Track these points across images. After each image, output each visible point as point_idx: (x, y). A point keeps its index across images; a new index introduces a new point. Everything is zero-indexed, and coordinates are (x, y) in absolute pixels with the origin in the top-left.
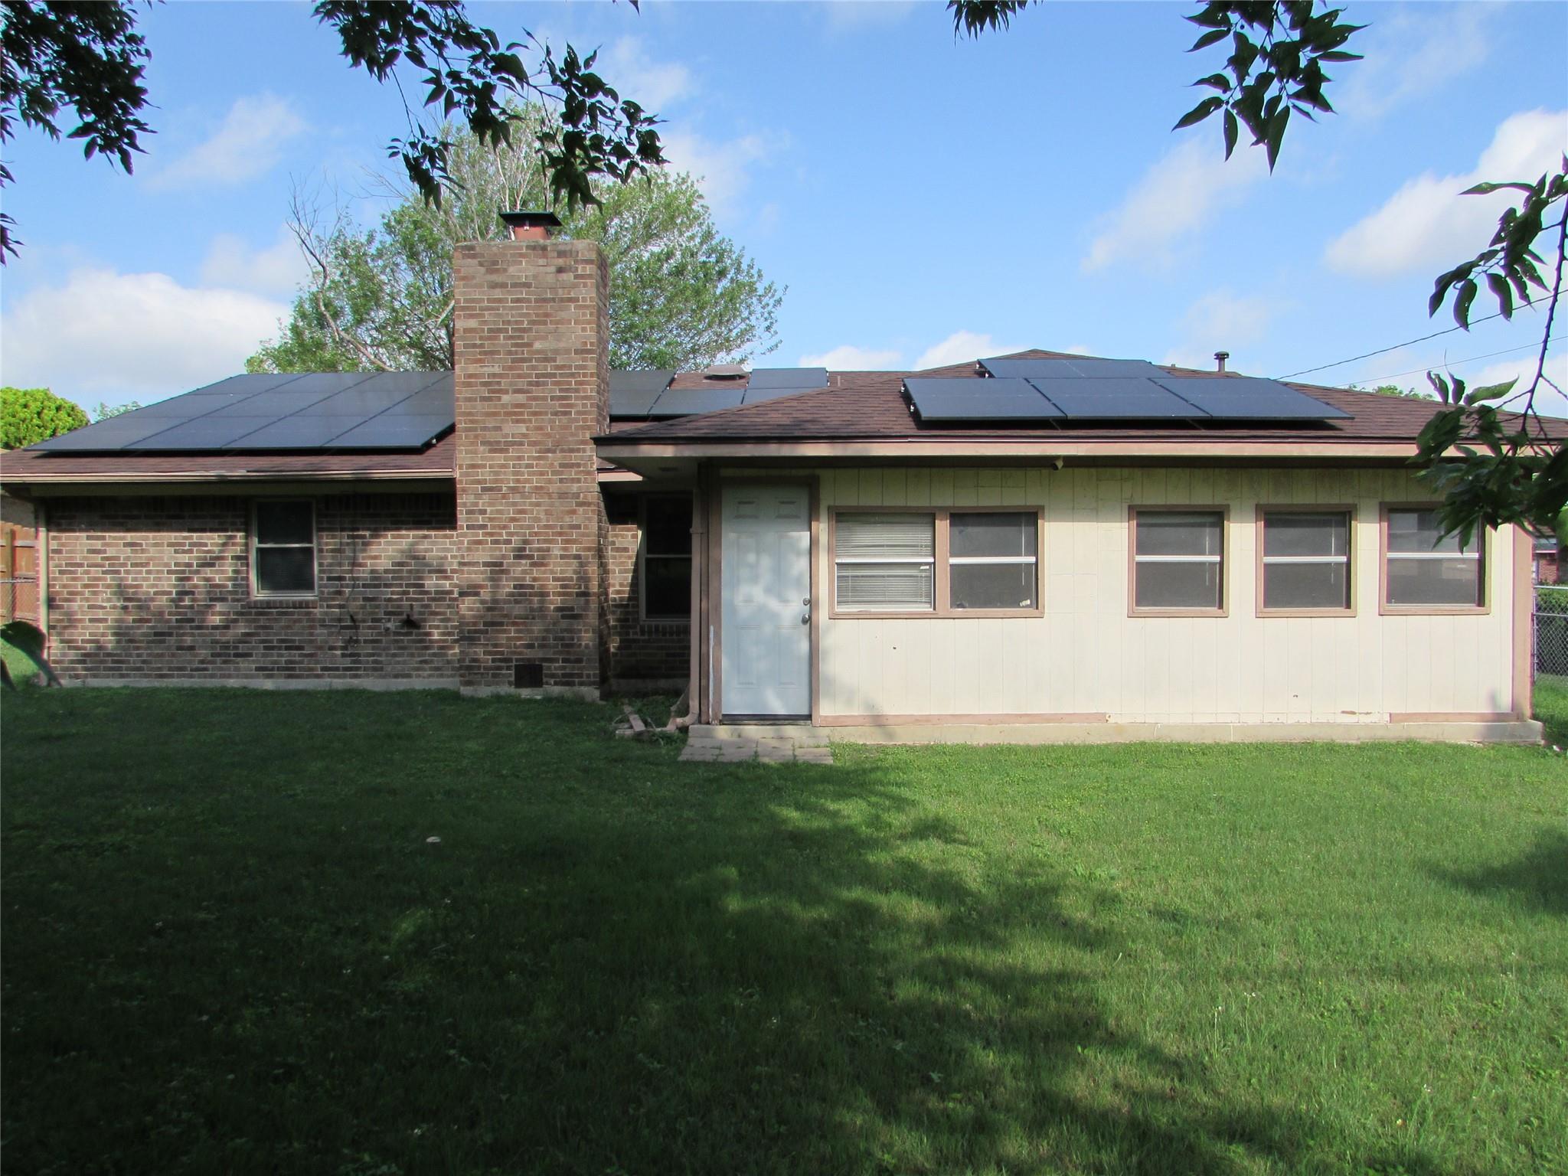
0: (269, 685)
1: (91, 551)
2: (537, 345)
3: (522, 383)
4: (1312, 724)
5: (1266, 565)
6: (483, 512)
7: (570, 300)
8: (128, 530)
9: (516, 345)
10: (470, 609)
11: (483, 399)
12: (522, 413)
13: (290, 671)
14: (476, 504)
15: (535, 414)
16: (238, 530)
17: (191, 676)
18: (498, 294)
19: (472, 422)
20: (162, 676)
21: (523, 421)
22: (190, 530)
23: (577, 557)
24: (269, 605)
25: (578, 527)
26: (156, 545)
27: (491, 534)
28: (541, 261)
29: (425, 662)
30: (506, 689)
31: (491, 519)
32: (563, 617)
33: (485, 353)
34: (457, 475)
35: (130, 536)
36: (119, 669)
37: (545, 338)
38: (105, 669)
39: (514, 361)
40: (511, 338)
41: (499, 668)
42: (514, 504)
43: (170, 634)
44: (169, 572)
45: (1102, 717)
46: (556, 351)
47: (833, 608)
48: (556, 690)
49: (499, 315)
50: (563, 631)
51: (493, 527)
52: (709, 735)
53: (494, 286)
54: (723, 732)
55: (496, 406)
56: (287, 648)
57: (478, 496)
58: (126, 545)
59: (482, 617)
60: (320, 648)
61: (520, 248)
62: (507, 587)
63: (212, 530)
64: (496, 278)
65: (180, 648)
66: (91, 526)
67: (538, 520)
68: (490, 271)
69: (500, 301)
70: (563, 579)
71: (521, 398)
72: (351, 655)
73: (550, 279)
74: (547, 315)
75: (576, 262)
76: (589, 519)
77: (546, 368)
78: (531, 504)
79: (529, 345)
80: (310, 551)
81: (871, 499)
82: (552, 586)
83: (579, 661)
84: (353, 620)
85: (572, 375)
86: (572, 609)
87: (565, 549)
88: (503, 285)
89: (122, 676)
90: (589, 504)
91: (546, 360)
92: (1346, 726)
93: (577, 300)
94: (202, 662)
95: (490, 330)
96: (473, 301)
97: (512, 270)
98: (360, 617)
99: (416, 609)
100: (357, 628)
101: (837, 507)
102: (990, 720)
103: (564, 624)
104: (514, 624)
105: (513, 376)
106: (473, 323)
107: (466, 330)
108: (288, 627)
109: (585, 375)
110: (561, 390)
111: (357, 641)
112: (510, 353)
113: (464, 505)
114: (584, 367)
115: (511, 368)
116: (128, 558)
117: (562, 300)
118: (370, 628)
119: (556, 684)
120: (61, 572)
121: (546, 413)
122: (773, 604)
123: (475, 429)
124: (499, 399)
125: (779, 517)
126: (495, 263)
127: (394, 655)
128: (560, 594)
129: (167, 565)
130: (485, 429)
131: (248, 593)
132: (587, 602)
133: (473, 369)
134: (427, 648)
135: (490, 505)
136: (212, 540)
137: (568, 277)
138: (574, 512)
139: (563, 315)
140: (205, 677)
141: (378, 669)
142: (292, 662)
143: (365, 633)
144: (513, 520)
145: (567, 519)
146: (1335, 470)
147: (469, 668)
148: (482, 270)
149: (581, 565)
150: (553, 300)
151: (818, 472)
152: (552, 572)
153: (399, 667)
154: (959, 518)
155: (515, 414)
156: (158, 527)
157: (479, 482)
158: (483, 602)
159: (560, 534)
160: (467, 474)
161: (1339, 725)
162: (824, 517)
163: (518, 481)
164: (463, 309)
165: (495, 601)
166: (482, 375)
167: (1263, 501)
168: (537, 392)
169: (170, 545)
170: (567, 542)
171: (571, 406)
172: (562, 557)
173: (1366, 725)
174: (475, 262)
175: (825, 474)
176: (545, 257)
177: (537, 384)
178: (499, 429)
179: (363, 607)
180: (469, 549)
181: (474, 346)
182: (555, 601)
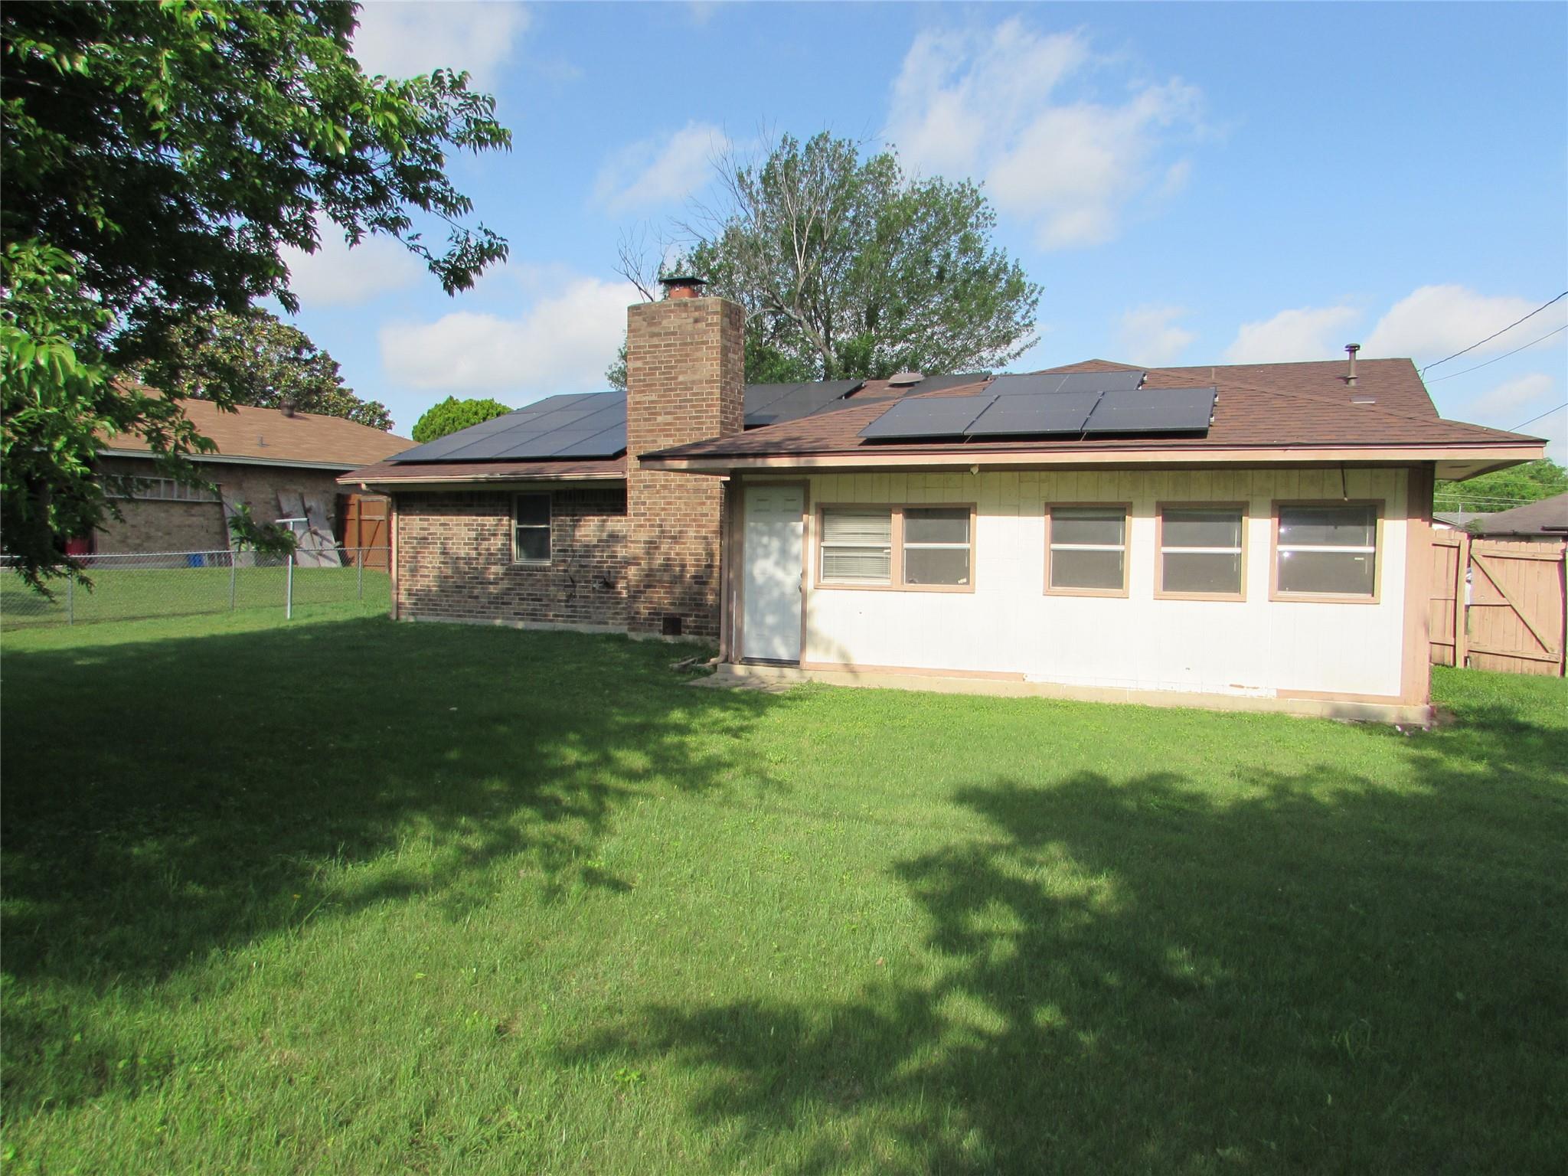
0: (520, 625)
1: (421, 529)
2: (681, 378)
3: (670, 407)
4: (1201, 694)
5: (1166, 555)
6: (644, 503)
7: (703, 343)
8: (442, 515)
9: (667, 379)
10: (635, 575)
11: (645, 420)
12: (670, 430)
13: (533, 616)
14: (639, 498)
15: (679, 430)
16: (505, 515)
17: (476, 617)
18: (655, 341)
19: (638, 437)
20: (460, 616)
21: (671, 436)
22: (478, 515)
23: (706, 538)
24: (522, 568)
25: (707, 515)
26: (457, 525)
27: (649, 520)
28: (684, 315)
29: (617, 613)
30: (658, 636)
31: (649, 509)
32: (696, 583)
33: (647, 385)
34: (628, 476)
35: (443, 519)
36: (436, 610)
37: (685, 373)
38: (429, 609)
39: (665, 391)
40: (664, 373)
41: (653, 620)
42: (664, 498)
43: (465, 587)
44: (465, 544)
45: (1021, 677)
46: (693, 382)
47: (819, 581)
48: (691, 638)
49: (655, 357)
50: (695, 593)
51: (650, 515)
52: (730, 672)
53: (653, 335)
54: (740, 670)
55: (653, 425)
56: (533, 600)
57: (641, 492)
58: (441, 525)
59: (641, 581)
60: (553, 600)
61: (670, 306)
62: (659, 561)
63: (490, 515)
64: (656, 330)
65: (470, 597)
66: (422, 512)
67: (679, 509)
68: (650, 324)
69: (656, 346)
70: (697, 555)
71: (669, 418)
72: (571, 606)
73: (690, 328)
74: (687, 355)
75: (707, 313)
76: (714, 509)
77: (686, 395)
78: (676, 498)
79: (675, 378)
80: (547, 530)
81: (846, 497)
82: (690, 560)
83: (706, 617)
84: (573, 581)
85: (704, 400)
86: (702, 577)
87: (698, 532)
88: (658, 335)
89: (438, 615)
90: (714, 498)
91: (686, 389)
92: (1233, 699)
93: (707, 342)
94: (482, 607)
95: (650, 369)
96: (639, 347)
97: (665, 323)
98: (577, 579)
99: (612, 575)
100: (575, 587)
101: (822, 504)
102: (930, 673)
103: (696, 587)
104: (663, 587)
105: (665, 402)
106: (639, 364)
107: (636, 369)
108: (532, 585)
109: (712, 399)
110: (696, 412)
111: (575, 597)
112: (662, 385)
113: (632, 498)
114: (712, 393)
115: (663, 396)
116: (441, 534)
117: (697, 343)
118: (583, 587)
119: (690, 633)
120: (405, 543)
121: (686, 429)
122: (779, 574)
123: (639, 442)
124: (655, 419)
125: (785, 511)
126: (654, 318)
127: (598, 608)
128: (694, 566)
129: (463, 539)
130: (645, 442)
131: (510, 560)
132: (712, 572)
133: (638, 398)
134: (618, 603)
135: (649, 498)
136: (490, 521)
137: (702, 325)
138: (704, 504)
139: (698, 354)
140: (484, 617)
141: (587, 617)
142: (535, 610)
143: (579, 591)
144: (664, 509)
145: (699, 508)
146: (1230, 472)
147: (633, 618)
148: (645, 323)
149: (708, 544)
150: (692, 344)
151: (809, 477)
152: (689, 549)
153: (601, 616)
154: (912, 512)
155: (665, 430)
156: (459, 513)
157: (641, 481)
158: (643, 570)
159: (695, 520)
160: (634, 475)
161: (1225, 696)
162: (812, 509)
163: (667, 480)
164: (634, 353)
165: (651, 570)
166: (645, 402)
167: (1164, 498)
168: (680, 413)
169: (466, 525)
170: (699, 526)
171: (702, 423)
172: (696, 538)
173: (1252, 699)
174: (641, 318)
175: (814, 479)
176: (686, 311)
177: (680, 407)
178: (655, 441)
179: (578, 571)
180: (635, 531)
181: (640, 381)
182: (691, 571)
